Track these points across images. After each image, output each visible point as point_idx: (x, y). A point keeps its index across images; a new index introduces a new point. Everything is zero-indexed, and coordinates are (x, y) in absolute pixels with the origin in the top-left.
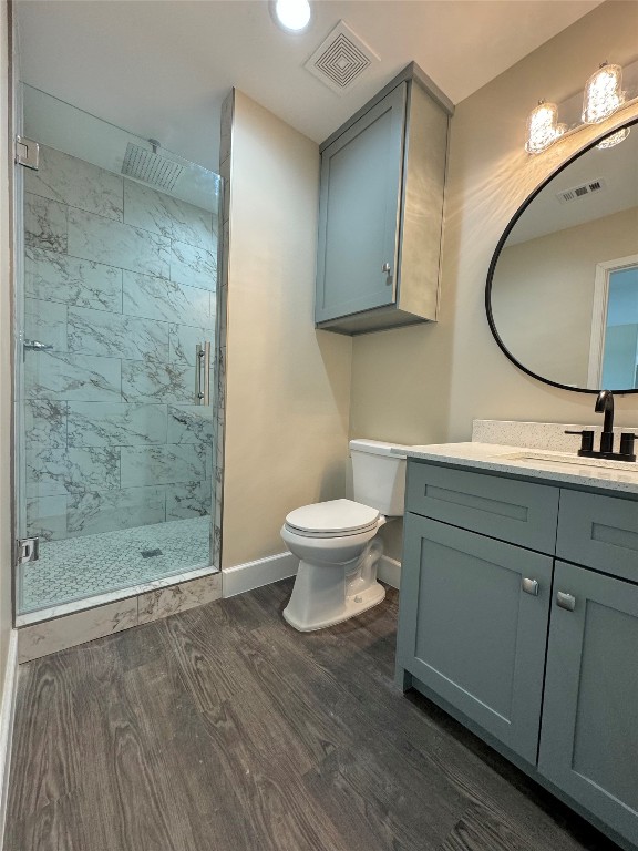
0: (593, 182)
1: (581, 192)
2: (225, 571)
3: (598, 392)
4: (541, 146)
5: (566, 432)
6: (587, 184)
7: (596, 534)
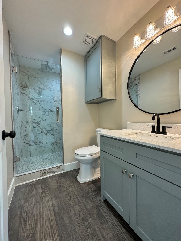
0: (173, 47)
1: (170, 51)
2: (65, 165)
3: (154, 114)
4: (137, 46)
5: (148, 126)
6: (171, 48)
7: (138, 157)
